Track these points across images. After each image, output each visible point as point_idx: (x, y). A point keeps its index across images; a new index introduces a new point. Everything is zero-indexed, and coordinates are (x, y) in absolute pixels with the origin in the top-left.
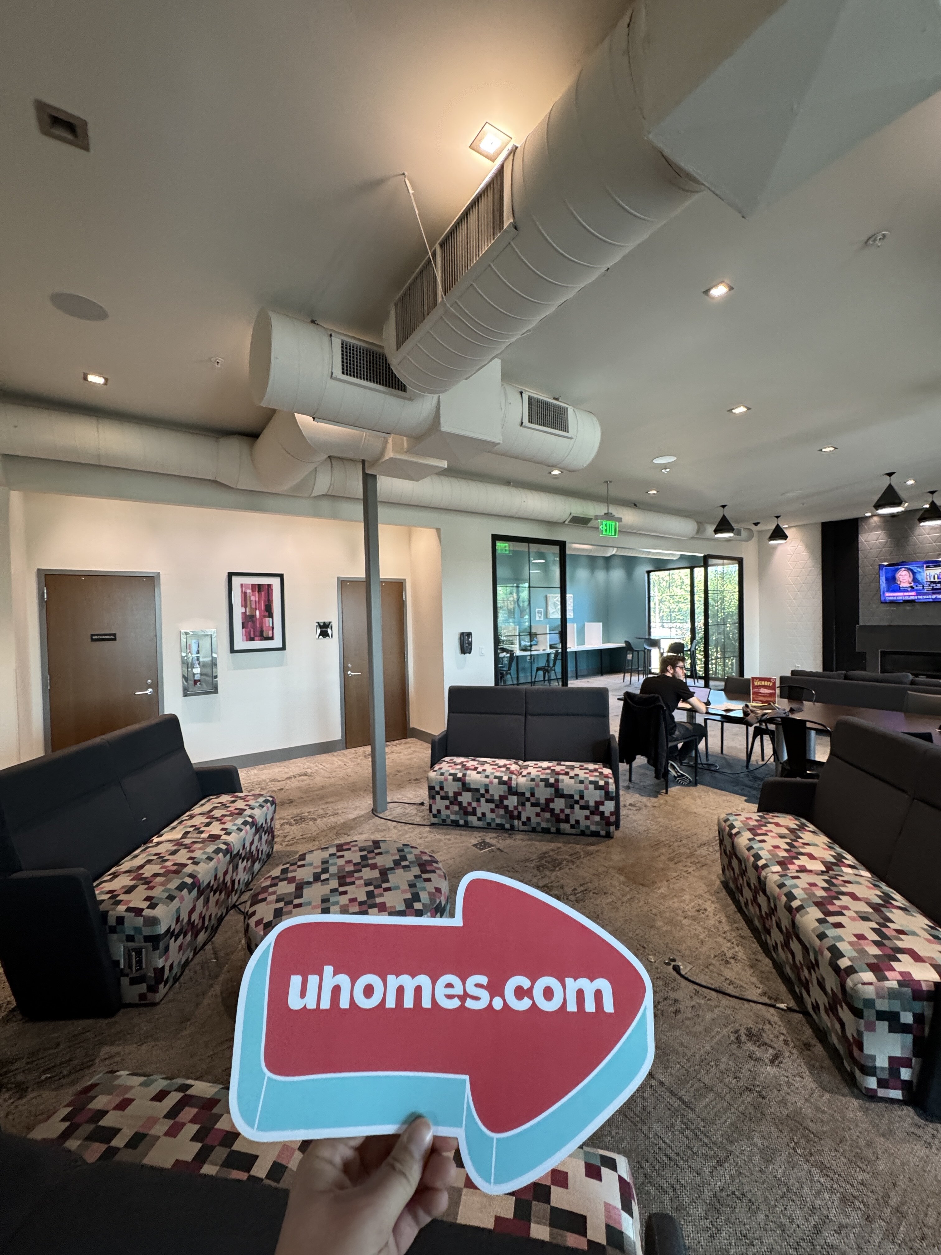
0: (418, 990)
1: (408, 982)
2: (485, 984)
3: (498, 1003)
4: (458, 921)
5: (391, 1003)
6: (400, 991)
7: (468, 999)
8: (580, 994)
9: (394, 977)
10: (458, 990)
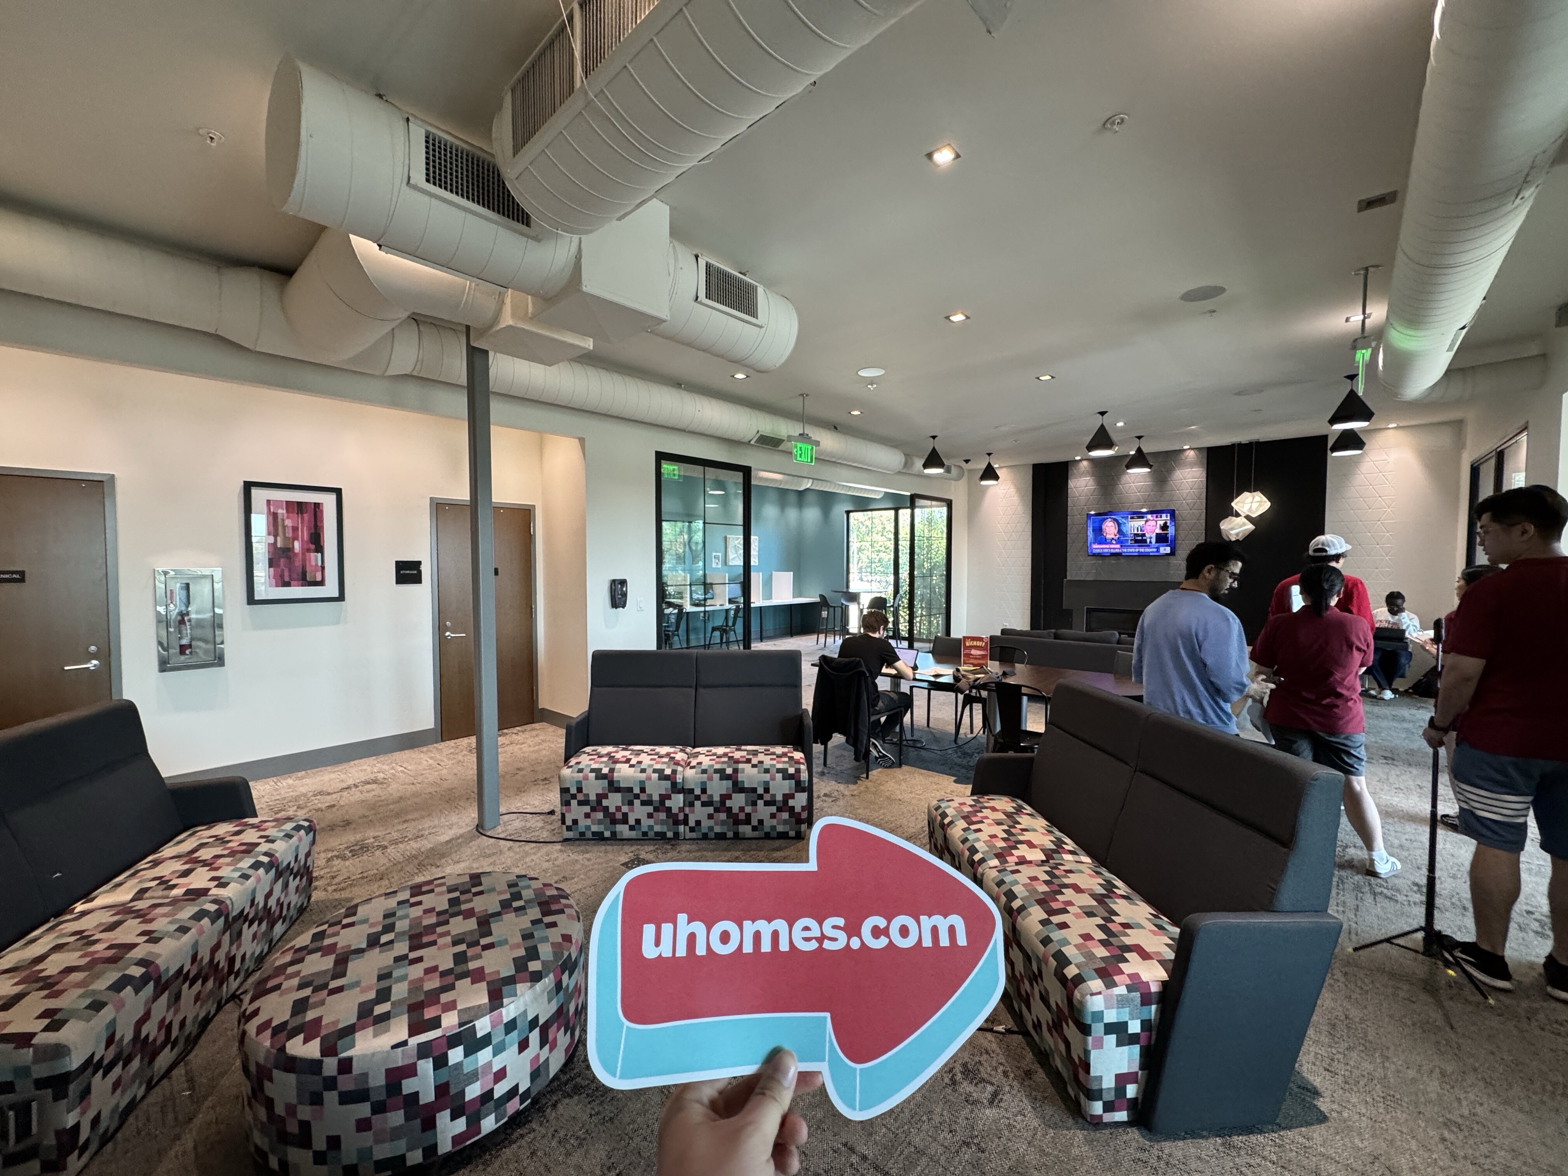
0: (775, 935)
1: (765, 928)
2: (842, 925)
3: (855, 944)
4: (812, 866)
5: (748, 948)
6: (757, 936)
7: (826, 941)
8: (935, 930)
9: (750, 922)
10: (816, 932)
